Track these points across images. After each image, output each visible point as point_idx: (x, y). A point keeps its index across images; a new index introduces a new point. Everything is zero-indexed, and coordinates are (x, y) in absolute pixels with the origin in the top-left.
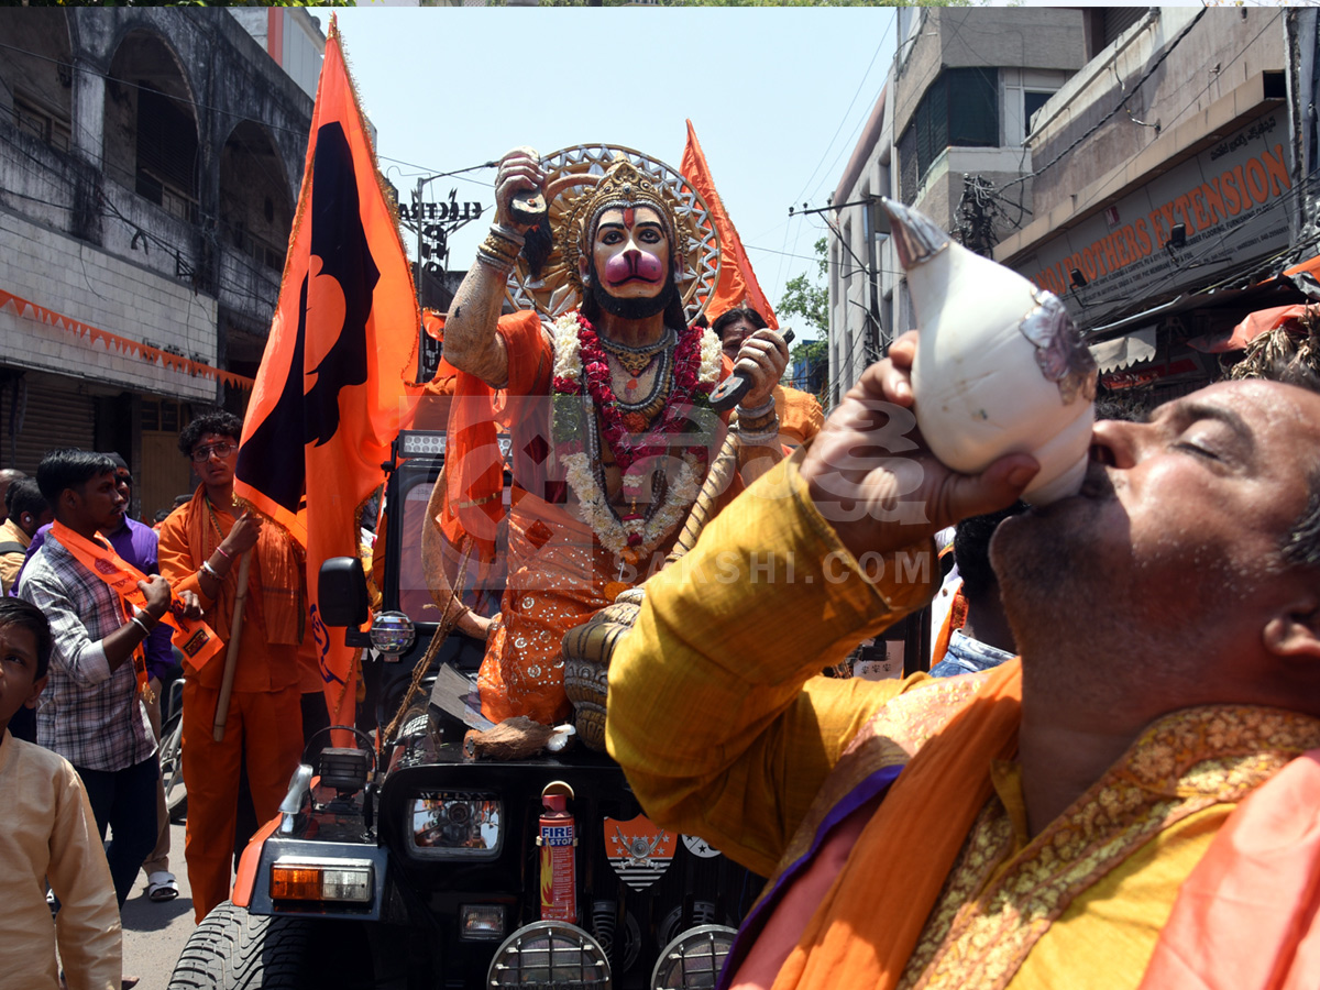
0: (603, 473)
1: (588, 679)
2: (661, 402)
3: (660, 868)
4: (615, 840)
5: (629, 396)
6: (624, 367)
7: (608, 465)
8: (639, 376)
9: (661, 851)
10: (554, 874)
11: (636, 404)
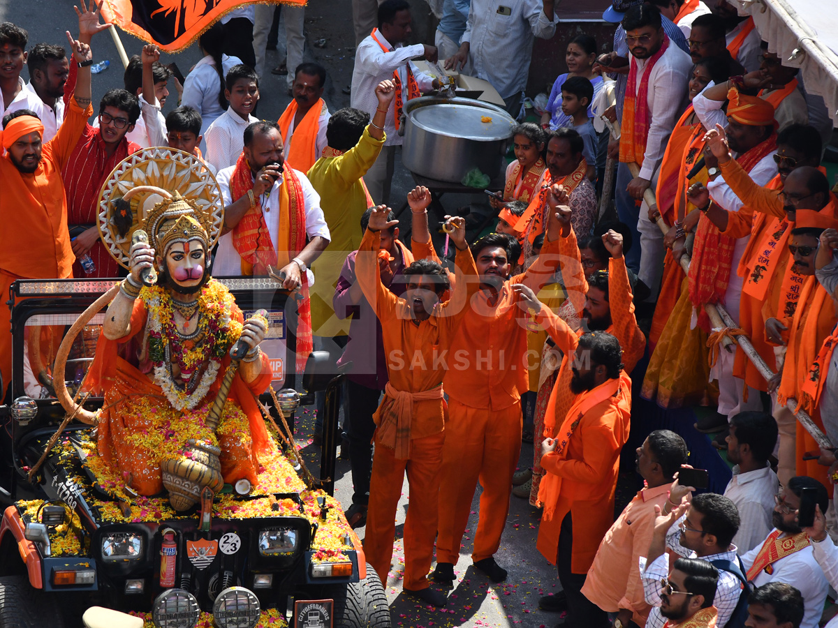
0: (171, 366)
1: (179, 484)
2: (201, 335)
3: (210, 560)
4: (191, 549)
5: (185, 332)
6: (182, 315)
7: (174, 363)
8: (189, 320)
9: (211, 553)
10: (168, 566)
11: (189, 335)
